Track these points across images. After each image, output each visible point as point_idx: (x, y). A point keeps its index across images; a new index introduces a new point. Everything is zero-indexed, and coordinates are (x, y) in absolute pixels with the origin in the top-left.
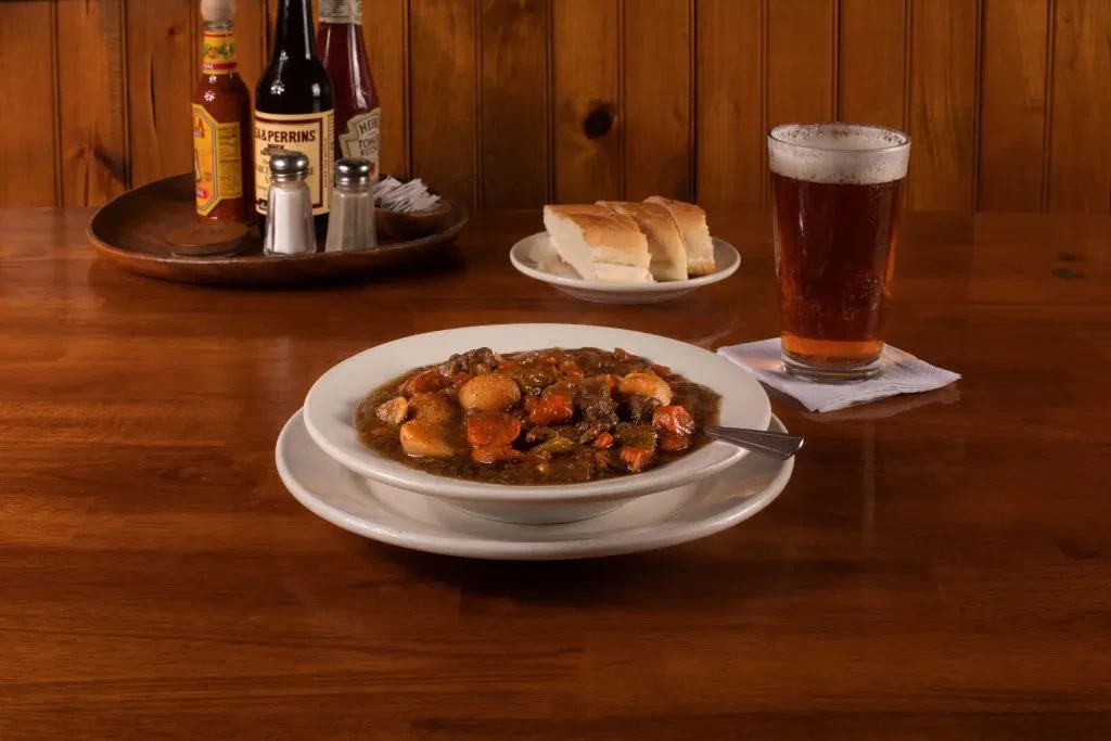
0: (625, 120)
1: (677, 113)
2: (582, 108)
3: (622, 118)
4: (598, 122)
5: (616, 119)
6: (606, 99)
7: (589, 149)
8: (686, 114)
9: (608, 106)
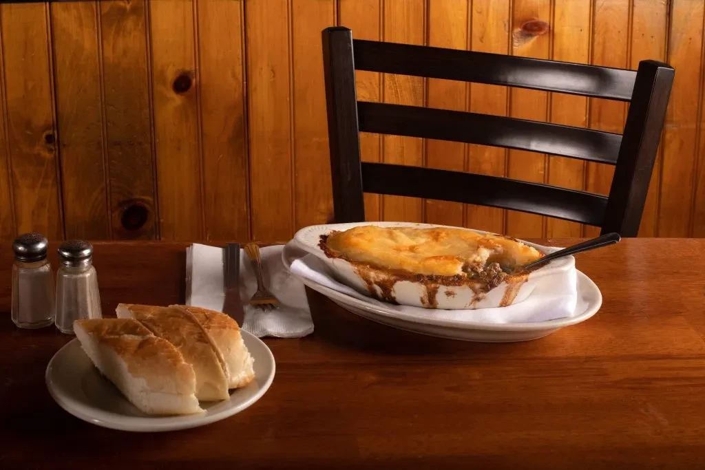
0: (200, 82)
1: (234, 75)
2: (171, 75)
3: (198, 79)
4: (182, 84)
5: (194, 81)
6: (187, 69)
7: (177, 100)
8: (240, 77)
9: (189, 72)
